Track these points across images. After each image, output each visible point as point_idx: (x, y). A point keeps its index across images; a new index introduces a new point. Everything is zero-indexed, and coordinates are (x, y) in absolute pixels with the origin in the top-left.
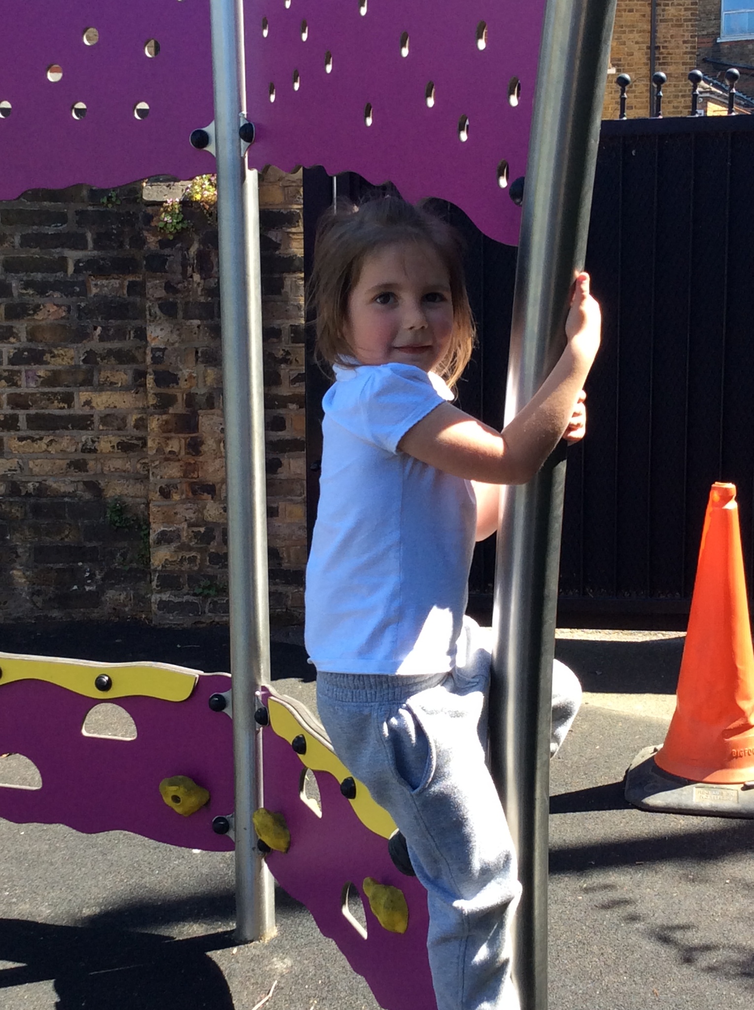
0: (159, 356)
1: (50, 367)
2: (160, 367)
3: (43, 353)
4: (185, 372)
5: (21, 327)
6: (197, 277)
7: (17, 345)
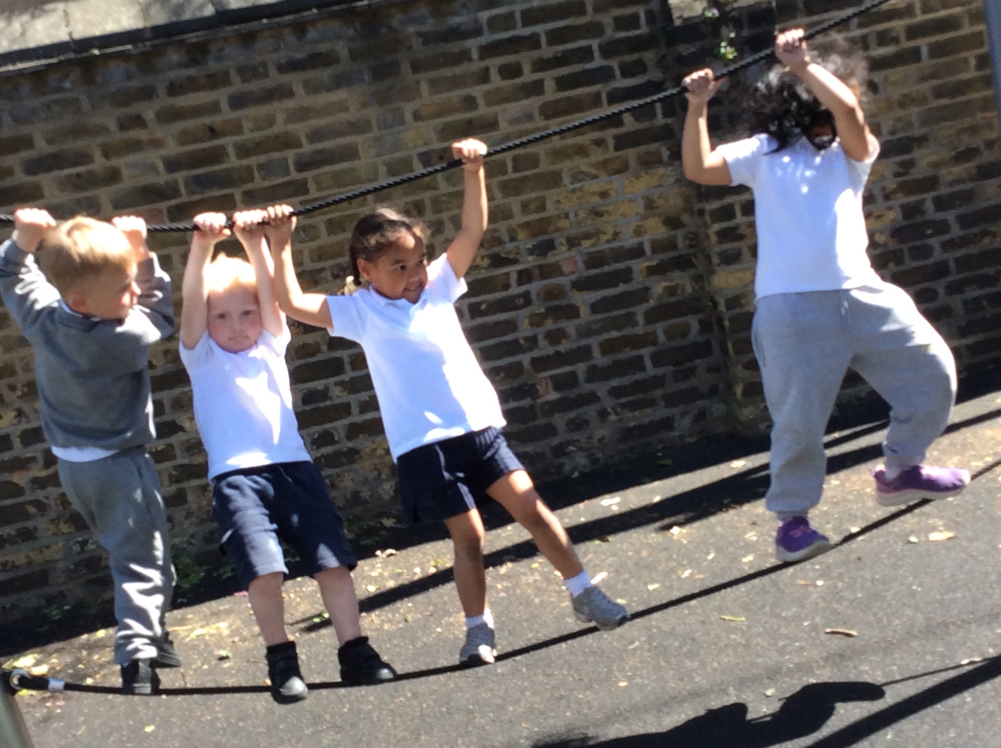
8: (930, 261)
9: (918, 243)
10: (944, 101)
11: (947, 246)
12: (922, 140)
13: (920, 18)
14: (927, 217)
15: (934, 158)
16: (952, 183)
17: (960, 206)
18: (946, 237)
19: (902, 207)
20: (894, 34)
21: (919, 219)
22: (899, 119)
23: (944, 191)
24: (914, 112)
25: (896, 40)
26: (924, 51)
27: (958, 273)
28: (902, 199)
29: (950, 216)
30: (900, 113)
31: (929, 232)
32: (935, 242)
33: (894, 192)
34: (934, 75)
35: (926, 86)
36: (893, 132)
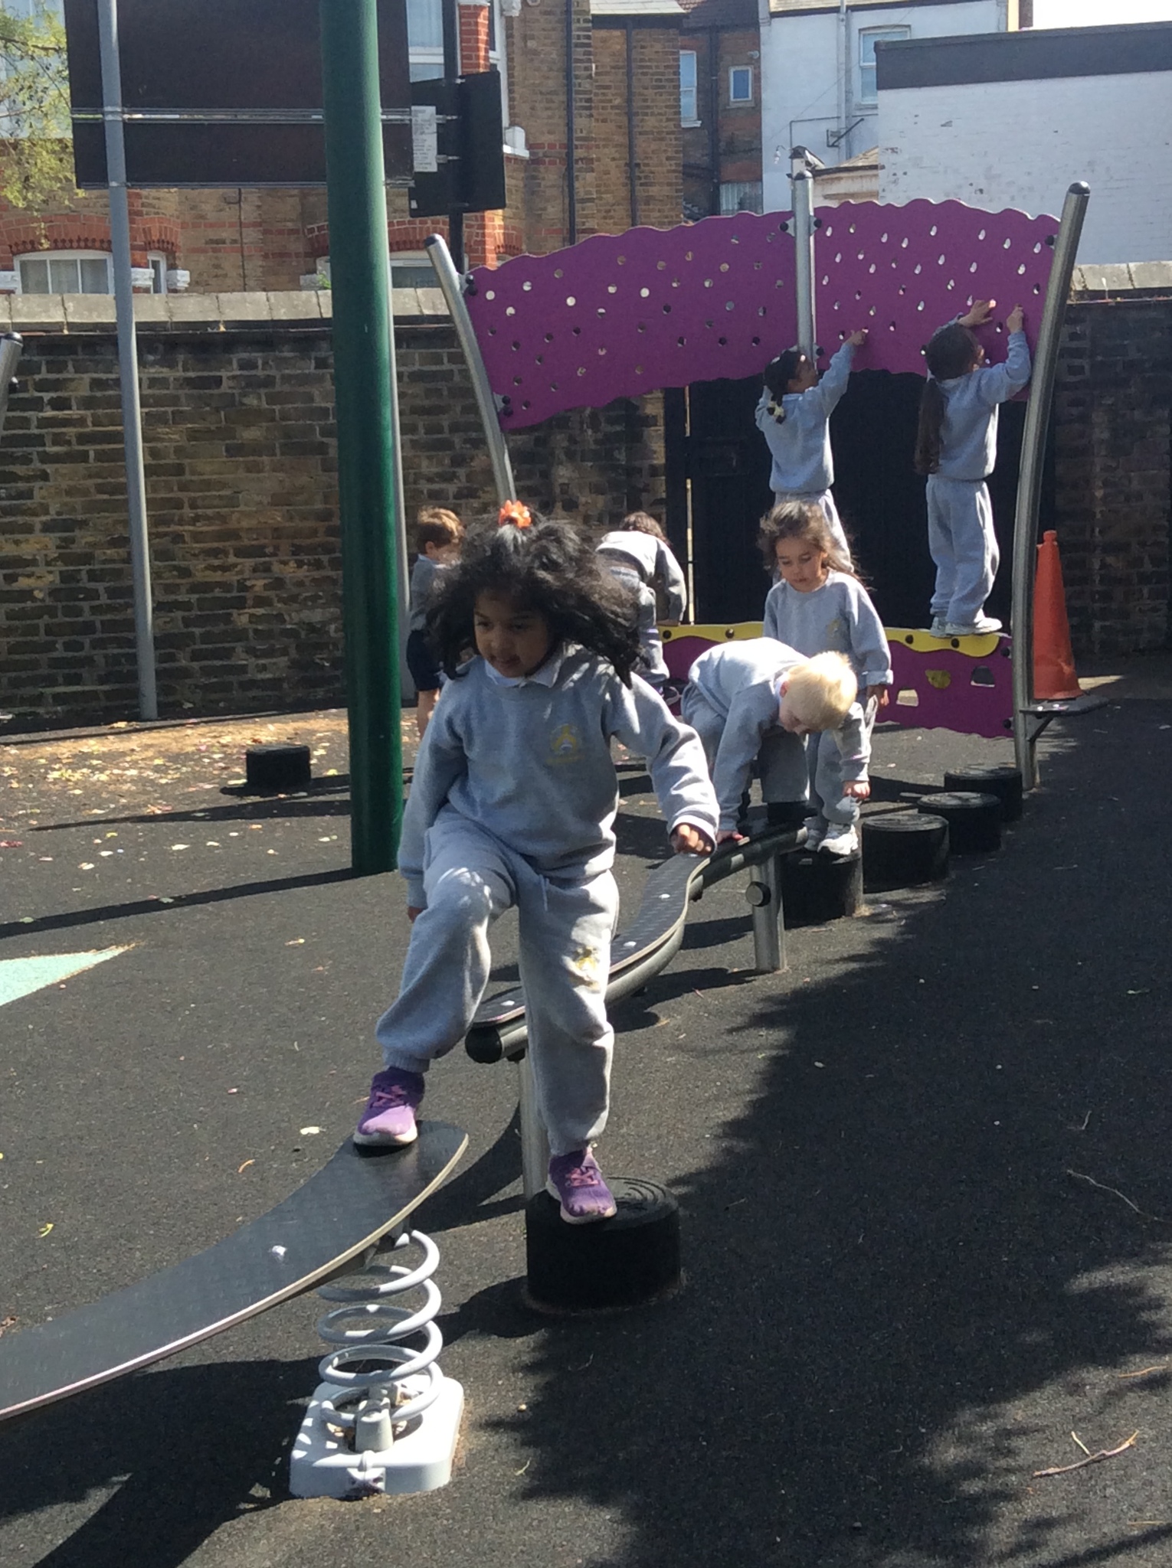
0: (565, 488)
1: (481, 500)
2: (566, 497)
3: (477, 490)
4: (583, 500)
5: (462, 472)
6: (590, 432)
7: (459, 485)
8: (80, 619)
9: (71, 604)
10: (106, 497)
11: (95, 610)
12: (83, 524)
13: (90, 429)
14: (81, 585)
15: (90, 539)
16: (104, 562)
17: (110, 581)
18: (96, 603)
19: (61, 572)
20: (67, 438)
21: (73, 585)
22: (66, 504)
23: (97, 567)
24: (78, 501)
25: (69, 443)
26: (92, 454)
27: (103, 632)
28: (61, 567)
29: (100, 587)
30: (67, 499)
31: (81, 596)
32: (86, 606)
33: (55, 559)
34: (98, 475)
35: (90, 483)
36: (59, 513)
